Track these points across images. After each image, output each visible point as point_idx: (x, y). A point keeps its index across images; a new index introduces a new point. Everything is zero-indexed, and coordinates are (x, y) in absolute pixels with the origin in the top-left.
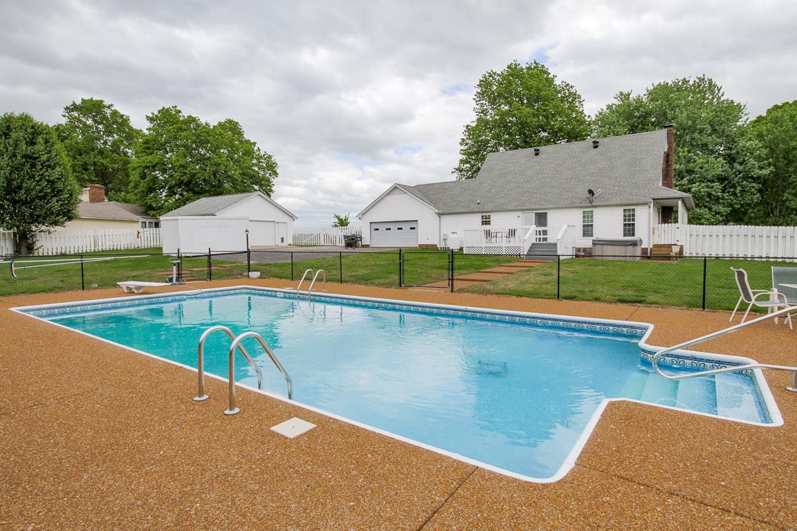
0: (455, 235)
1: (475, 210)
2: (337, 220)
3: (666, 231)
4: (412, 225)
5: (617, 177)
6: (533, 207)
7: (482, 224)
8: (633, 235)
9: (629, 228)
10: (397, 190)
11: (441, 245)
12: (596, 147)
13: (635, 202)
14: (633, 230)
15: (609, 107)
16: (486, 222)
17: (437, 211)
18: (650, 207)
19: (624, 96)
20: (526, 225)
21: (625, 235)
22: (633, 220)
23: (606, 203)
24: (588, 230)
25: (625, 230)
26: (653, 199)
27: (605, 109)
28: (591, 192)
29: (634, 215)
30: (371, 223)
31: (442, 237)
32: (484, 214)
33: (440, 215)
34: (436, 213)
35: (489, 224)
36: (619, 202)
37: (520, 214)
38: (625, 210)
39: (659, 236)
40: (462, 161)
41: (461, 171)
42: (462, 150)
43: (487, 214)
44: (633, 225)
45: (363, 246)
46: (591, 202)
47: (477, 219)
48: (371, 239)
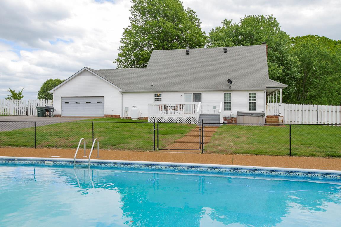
0: (135, 108)
1: (150, 90)
2: (10, 94)
3: (274, 107)
4: (100, 100)
5: (243, 73)
6: (192, 90)
7: (155, 100)
8: (255, 109)
9: (253, 105)
10: (86, 73)
11: (123, 115)
12: (225, 52)
13: (256, 88)
14: (255, 106)
15: (217, 28)
16: (158, 98)
17: (120, 90)
18: (265, 92)
19: (227, 22)
20: (186, 102)
21: (250, 110)
22: (255, 100)
23: (239, 89)
24: (228, 106)
25: (250, 106)
26: (267, 87)
27: (215, 30)
28: (230, 81)
29: (255, 97)
30: (62, 97)
31: (124, 110)
32: (157, 93)
33: (123, 93)
34: (119, 92)
35: (160, 100)
36: (247, 88)
37: (182, 94)
38: (250, 94)
39: (269, 110)
40: (120, 55)
41: (120, 62)
42: (122, 47)
43: (159, 94)
44: (255, 103)
45: (55, 116)
46: (230, 87)
47: (152, 97)
48: (62, 110)
